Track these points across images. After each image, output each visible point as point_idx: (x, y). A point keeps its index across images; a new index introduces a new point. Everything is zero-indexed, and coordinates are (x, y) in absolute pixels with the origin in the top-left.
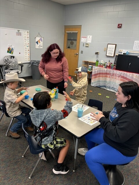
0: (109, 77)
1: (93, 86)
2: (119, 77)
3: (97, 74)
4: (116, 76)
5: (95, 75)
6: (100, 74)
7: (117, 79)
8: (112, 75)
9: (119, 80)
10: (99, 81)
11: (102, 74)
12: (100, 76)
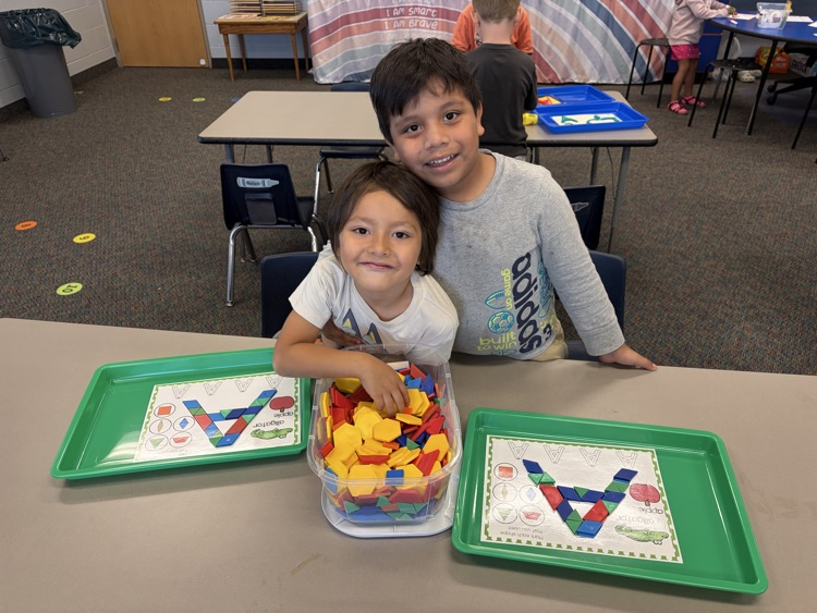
0: (391, 27)
1: (327, 82)
2: (429, 15)
3: (335, 25)
4: (417, 14)
5: (327, 30)
6: (346, 20)
7: (425, 28)
8: (401, 15)
9: (430, 28)
10: (352, 55)
11: (358, 17)
12: (349, 33)
